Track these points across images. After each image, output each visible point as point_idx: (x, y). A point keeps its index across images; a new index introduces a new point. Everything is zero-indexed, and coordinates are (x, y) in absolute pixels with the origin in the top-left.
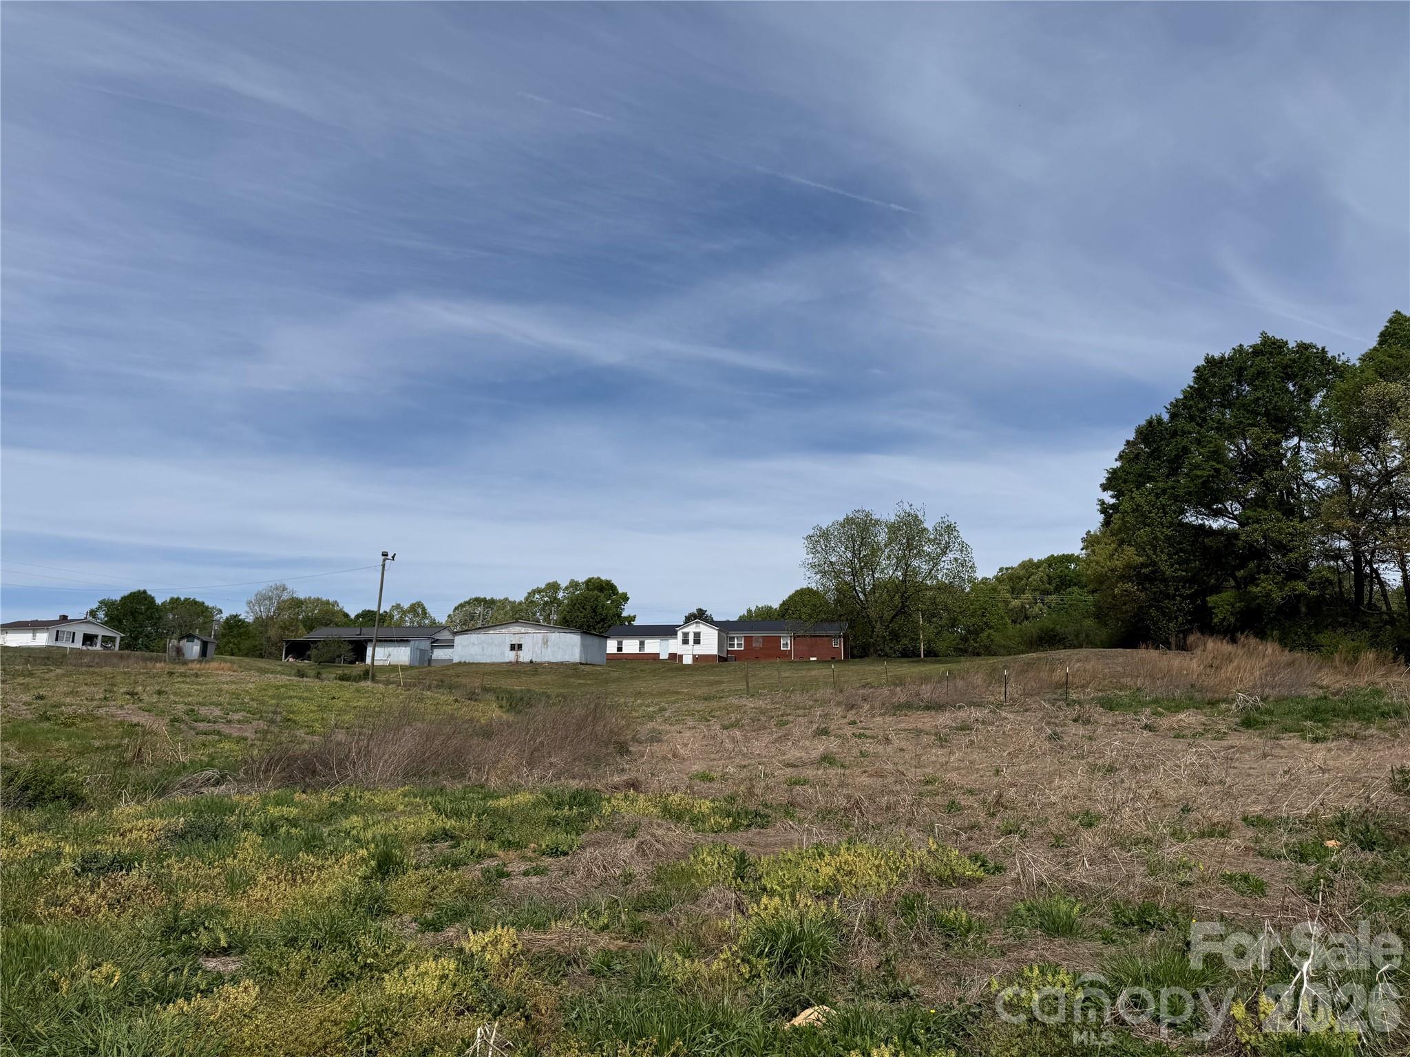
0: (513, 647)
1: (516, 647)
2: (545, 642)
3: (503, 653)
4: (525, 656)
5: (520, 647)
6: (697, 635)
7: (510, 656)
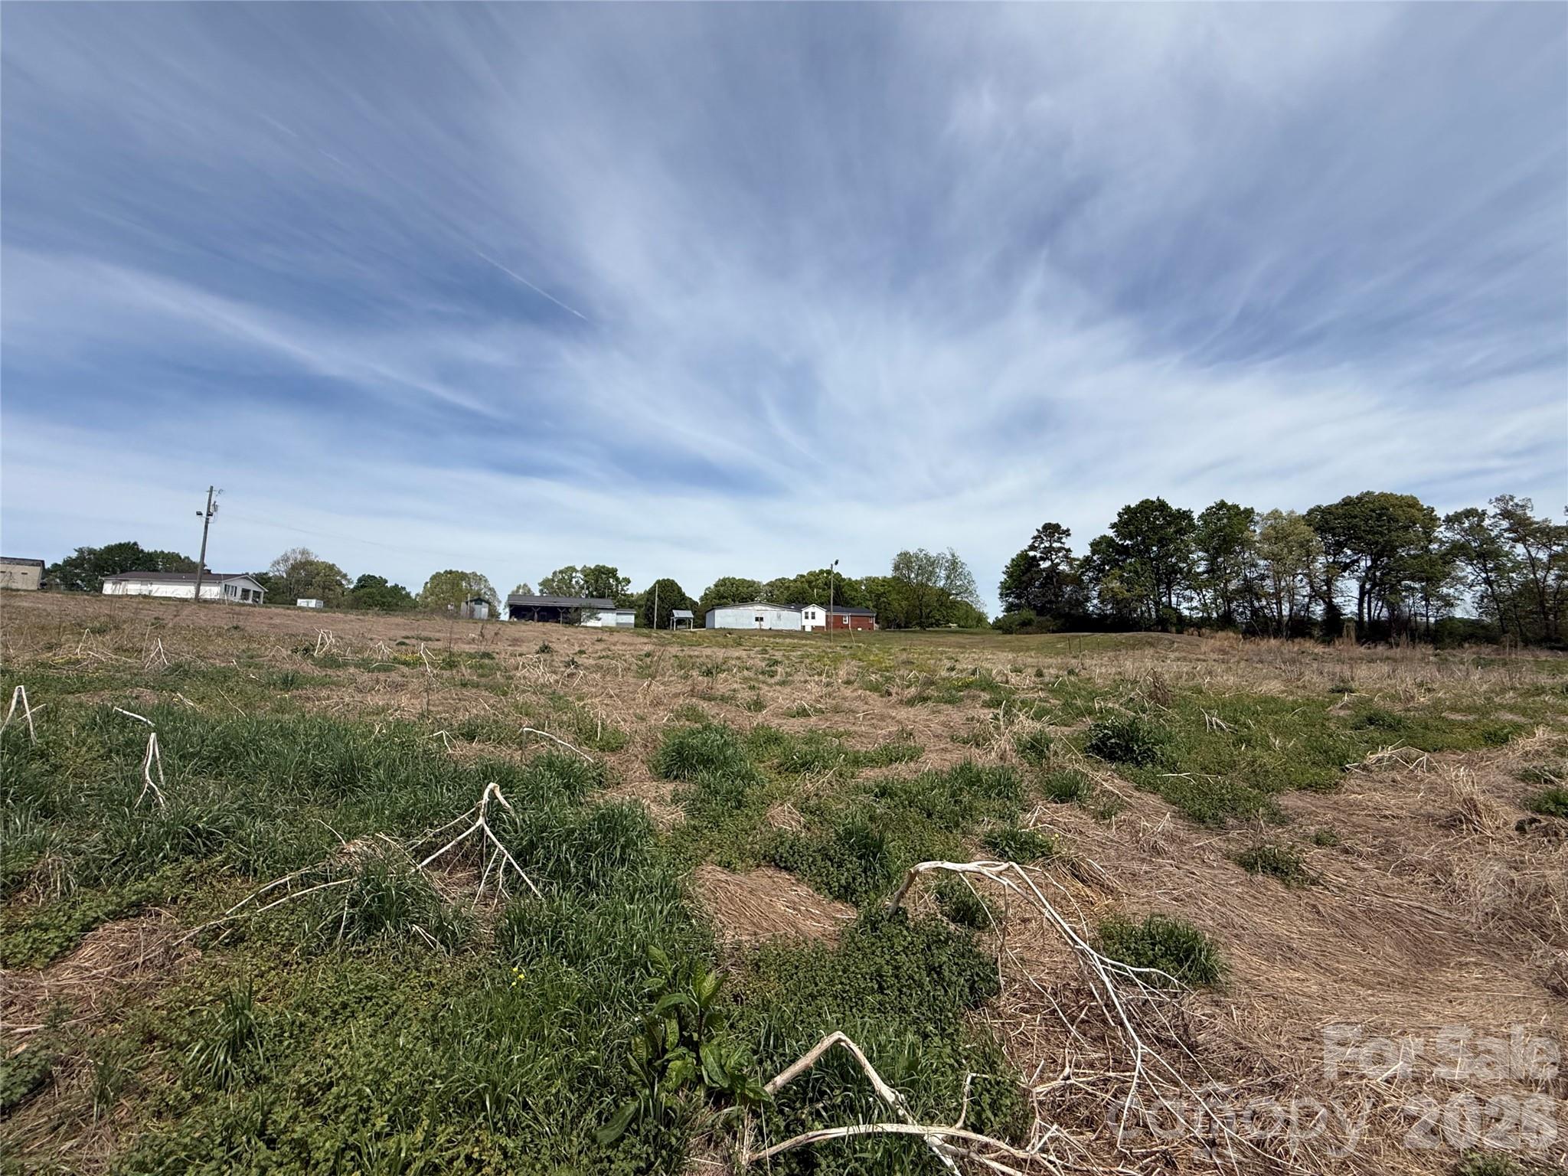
0: (757, 619)
1: (759, 619)
2: (779, 617)
3: (750, 624)
4: (766, 625)
5: (762, 619)
6: (813, 614)
7: (756, 625)
